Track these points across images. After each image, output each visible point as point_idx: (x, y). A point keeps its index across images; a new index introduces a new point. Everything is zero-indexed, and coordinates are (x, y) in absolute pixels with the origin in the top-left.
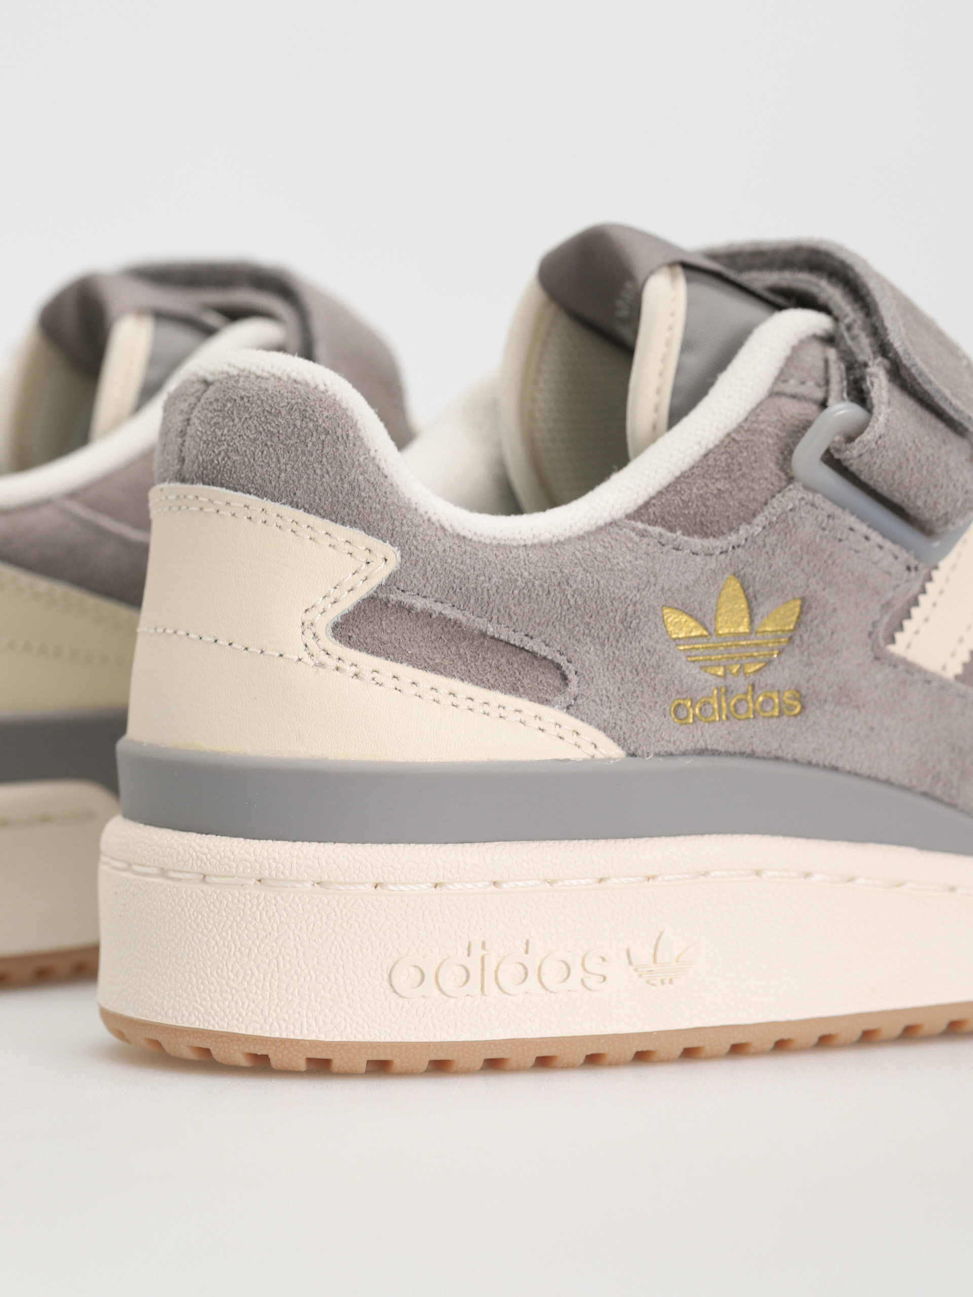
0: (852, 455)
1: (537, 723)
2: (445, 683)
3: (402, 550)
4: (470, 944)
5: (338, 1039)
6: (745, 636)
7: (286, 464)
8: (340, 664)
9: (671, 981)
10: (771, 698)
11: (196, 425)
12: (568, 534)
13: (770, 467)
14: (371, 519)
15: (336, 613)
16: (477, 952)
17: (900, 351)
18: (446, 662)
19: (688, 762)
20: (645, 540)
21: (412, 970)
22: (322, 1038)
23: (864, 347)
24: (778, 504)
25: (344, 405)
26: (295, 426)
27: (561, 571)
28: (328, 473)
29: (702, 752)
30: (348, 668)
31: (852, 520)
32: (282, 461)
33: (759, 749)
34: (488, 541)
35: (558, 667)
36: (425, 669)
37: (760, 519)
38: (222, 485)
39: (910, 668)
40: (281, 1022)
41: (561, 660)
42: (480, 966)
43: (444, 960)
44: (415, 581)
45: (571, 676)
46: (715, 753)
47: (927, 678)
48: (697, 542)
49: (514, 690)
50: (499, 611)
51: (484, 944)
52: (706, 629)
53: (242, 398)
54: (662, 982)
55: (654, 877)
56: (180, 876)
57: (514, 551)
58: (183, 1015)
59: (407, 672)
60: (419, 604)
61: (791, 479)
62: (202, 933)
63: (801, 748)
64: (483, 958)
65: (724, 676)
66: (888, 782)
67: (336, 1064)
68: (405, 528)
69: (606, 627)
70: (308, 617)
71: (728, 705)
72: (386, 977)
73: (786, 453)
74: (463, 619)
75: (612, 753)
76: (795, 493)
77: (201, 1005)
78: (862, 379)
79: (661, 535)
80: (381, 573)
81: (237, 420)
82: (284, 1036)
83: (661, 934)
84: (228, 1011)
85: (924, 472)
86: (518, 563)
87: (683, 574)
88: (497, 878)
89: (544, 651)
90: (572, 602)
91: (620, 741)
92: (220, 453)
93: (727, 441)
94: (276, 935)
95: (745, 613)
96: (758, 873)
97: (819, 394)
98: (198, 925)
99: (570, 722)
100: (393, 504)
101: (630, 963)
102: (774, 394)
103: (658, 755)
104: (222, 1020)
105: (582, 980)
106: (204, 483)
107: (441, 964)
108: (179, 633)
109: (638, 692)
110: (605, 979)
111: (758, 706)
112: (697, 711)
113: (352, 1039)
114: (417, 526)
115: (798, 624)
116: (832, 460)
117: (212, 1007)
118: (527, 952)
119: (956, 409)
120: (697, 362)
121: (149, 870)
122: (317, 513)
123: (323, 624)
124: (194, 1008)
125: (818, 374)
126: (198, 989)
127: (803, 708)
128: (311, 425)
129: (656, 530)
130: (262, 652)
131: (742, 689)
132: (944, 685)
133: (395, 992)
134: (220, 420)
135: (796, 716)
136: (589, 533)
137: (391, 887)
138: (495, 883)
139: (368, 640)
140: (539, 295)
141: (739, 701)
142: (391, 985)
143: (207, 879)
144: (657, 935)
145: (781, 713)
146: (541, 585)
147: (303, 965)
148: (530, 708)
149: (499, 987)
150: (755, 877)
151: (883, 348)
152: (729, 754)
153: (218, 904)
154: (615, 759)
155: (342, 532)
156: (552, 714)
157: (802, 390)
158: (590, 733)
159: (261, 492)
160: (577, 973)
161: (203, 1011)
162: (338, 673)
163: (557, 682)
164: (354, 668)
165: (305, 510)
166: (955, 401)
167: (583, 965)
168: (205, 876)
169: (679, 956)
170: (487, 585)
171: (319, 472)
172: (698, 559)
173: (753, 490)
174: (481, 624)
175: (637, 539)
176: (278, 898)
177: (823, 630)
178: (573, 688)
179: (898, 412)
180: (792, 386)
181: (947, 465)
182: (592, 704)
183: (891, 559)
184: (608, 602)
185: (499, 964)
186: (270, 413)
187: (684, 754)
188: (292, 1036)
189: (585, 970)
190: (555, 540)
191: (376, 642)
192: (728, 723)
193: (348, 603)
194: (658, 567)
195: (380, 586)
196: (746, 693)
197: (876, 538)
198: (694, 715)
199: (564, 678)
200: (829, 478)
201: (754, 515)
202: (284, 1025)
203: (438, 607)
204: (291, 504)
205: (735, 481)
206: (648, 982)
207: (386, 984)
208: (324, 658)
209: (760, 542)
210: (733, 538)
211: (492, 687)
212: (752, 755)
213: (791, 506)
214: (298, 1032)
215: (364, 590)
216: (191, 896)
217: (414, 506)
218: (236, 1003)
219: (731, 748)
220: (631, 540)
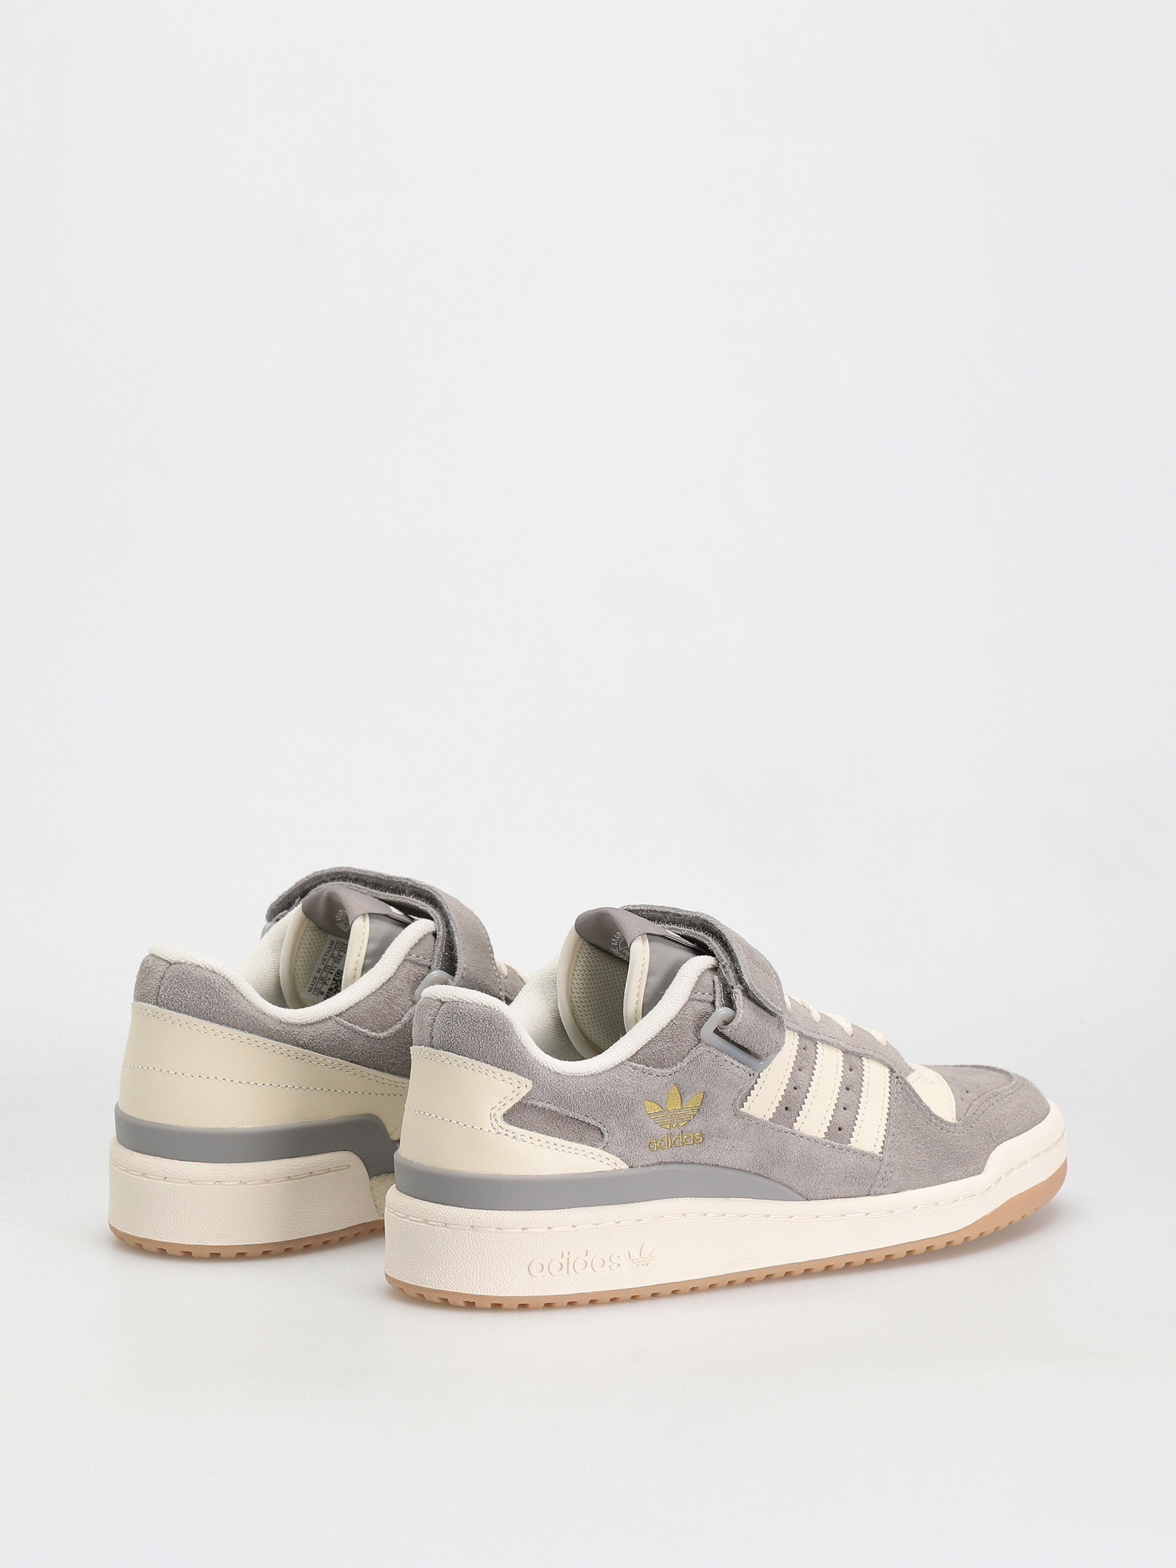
0: (727, 1031)
1: (592, 1156)
2: (552, 1140)
3: (533, 1081)
4: (563, 1253)
5: (506, 1295)
6: (679, 1110)
7: (482, 1044)
8: (507, 1133)
9: (647, 1265)
10: (690, 1136)
11: (438, 1023)
12: (603, 1070)
13: (690, 1036)
14: (519, 1068)
15: (504, 1110)
16: (566, 1256)
17: (748, 983)
18: (552, 1130)
19: (655, 1168)
20: (637, 1071)
21: (538, 1265)
22: (499, 1295)
23: (732, 980)
24: (695, 1052)
25: (507, 1017)
26: (486, 1027)
27: (601, 1088)
28: (501, 1048)
29: (660, 1163)
30: (510, 1134)
31: (726, 1057)
32: (481, 1043)
33: (685, 1159)
34: (569, 1075)
35: (599, 1129)
36: (543, 1133)
37: (686, 1060)
38: (452, 1052)
39: (750, 1117)
40: (481, 1288)
41: (600, 1126)
42: (567, 1262)
43: (552, 1260)
44: (538, 1095)
45: (605, 1134)
46: (666, 1163)
47: (758, 1122)
48: (659, 1071)
49: (581, 1141)
50: (574, 1106)
51: (569, 1253)
52: (662, 1109)
53: (461, 1013)
54: (643, 1265)
55: (640, 1220)
56: (434, 1223)
57: (580, 1079)
58: (436, 1284)
59: (536, 1135)
60: (540, 1104)
61: (699, 1041)
62: (445, 1249)
63: (703, 1157)
64: (568, 1259)
65: (670, 1129)
66: (740, 1170)
67: (505, 1305)
68: (534, 1071)
69: (620, 1111)
70: (493, 1112)
71: (671, 1141)
72: (527, 1268)
73: (698, 1028)
74: (559, 1111)
75: (623, 1167)
76: (701, 1049)
77: (444, 1280)
78: (731, 993)
79: (643, 1068)
80: (524, 1092)
81: (459, 1023)
82: (482, 1294)
83: (643, 1244)
84: (457, 1283)
85: (759, 1037)
86: (582, 1085)
87: (653, 1085)
88: (574, 1224)
89: (593, 1123)
90: (606, 1101)
91: (626, 1162)
92: (451, 1037)
93: (671, 1023)
94: (479, 1250)
95: (679, 1100)
96: (684, 1215)
97: (711, 999)
98: (443, 1245)
99: (605, 1154)
100: (529, 1060)
101: (630, 1258)
102: (691, 999)
103: (642, 1166)
104: (454, 1286)
105: (610, 1267)
106: (443, 1050)
107: (550, 1262)
108: (426, 1114)
109: (634, 1139)
110: (619, 1265)
111: (684, 1140)
112: (658, 1145)
113: (512, 1295)
114: (539, 1070)
115: (702, 1103)
116: (717, 1031)
117: (449, 1281)
118: (587, 1255)
119: (773, 1008)
120: (655, 981)
121: (402, 1215)
122: (496, 1066)
123: (499, 1115)
124: (441, 1281)
125: (711, 989)
126: (443, 1273)
127: (703, 1139)
128: (493, 1027)
129: (641, 1066)
130: (473, 1127)
131: (678, 1134)
132: (765, 1124)
133: (531, 1274)
134: (451, 1022)
135: (700, 1143)
136: (612, 1069)
137: (530, 1230)
138: (573, 1226)
139: (519, 1121)
140: (575, 934)
141: (676, 1138)
142: (529, 1272)
143: (448, 1225)
144: (641, 1245)
145: (694, 1143)
146: (592, 1094)
147: (491, 1263)
148: (588, 1149)
149: (575, 1271)
150: (683, 1217)
151: (740, 980)
152: (672, 1163)
153: (453, 1236)
154: (624, 1170)
155: (507, 1074)
156: (597, 1151)
157: (703, 997)
158: (614, 1158)
159: (471, 1056)
160: (608, 1263)
161: (445, 1282)
162: (506, 1136)
163: (599, 1136)
164: (513, 1134)
165: (491, 1064)
166: (773, 1004)
167: (610, 1260)
168: (446, 1224)
169: (651, 1254)
170: (569, 1095)
171: (497, 1048)
172: (659, 1078)
173: (683, 1046)
174: (566, 1112)
175: (633, 1071)
176: (481, 1235)
177: (713, 1105)
178: (606, 1139)
179: (747, 1011)
180: (699, 995)
181: (768, 1032)
182: (614, 1145)
183: (742, 1071)
184: (621, 1100)
185: (575, 1261)
186: (475, 1021)
187: (653, 1165)
188: (486, 1294)
189: (611, 1262)
190: (597, 1073)
191: (522, 1122)
192: (671, 1149)
193: (509, 1106)
194: (642, 1083)
195: (523, 1097)
196: (679, 1135)
197: (736, 1063)
198: (657, 1147)
199: (602, 1134)
200: (717, 1039)
201: (684, 1058)
202: (482, 1290)
203: (548, 1106)
204: (484, 1062)
205: (675, 1042)
206: (637, 1266)
207: (527, 1271)
208: (500, 1130)
209: (686, 1070)
210: (674, 1069)
211: (572, 1140)
212: (682, 1163)
213: (700, 1053)
214: (488, 1292)
215: (517, 1100)
216: (440, 1233)
217: (537, 1060)
218: (461, 1279)
219: (673, 1160)
220: (630, 1071)
